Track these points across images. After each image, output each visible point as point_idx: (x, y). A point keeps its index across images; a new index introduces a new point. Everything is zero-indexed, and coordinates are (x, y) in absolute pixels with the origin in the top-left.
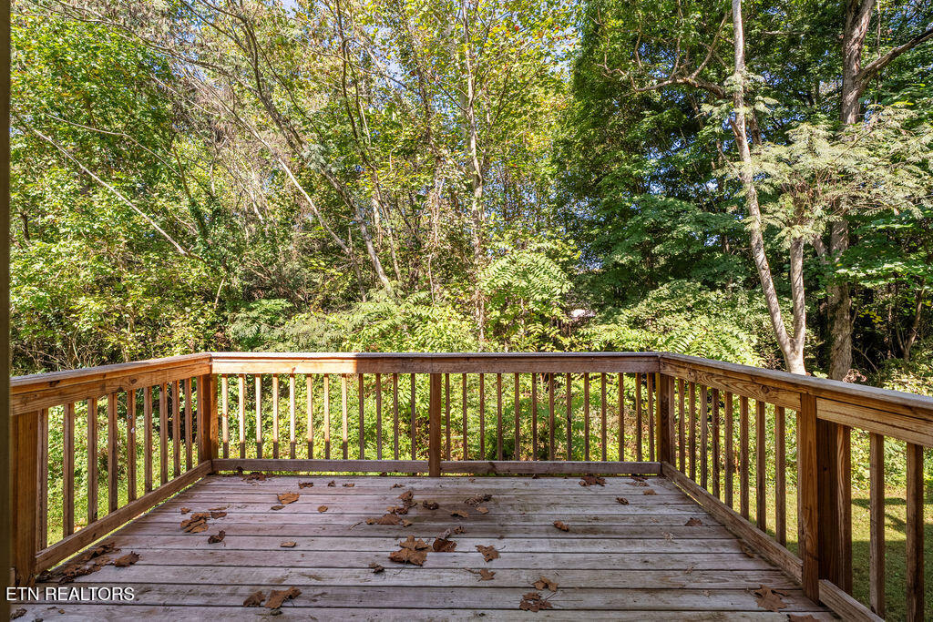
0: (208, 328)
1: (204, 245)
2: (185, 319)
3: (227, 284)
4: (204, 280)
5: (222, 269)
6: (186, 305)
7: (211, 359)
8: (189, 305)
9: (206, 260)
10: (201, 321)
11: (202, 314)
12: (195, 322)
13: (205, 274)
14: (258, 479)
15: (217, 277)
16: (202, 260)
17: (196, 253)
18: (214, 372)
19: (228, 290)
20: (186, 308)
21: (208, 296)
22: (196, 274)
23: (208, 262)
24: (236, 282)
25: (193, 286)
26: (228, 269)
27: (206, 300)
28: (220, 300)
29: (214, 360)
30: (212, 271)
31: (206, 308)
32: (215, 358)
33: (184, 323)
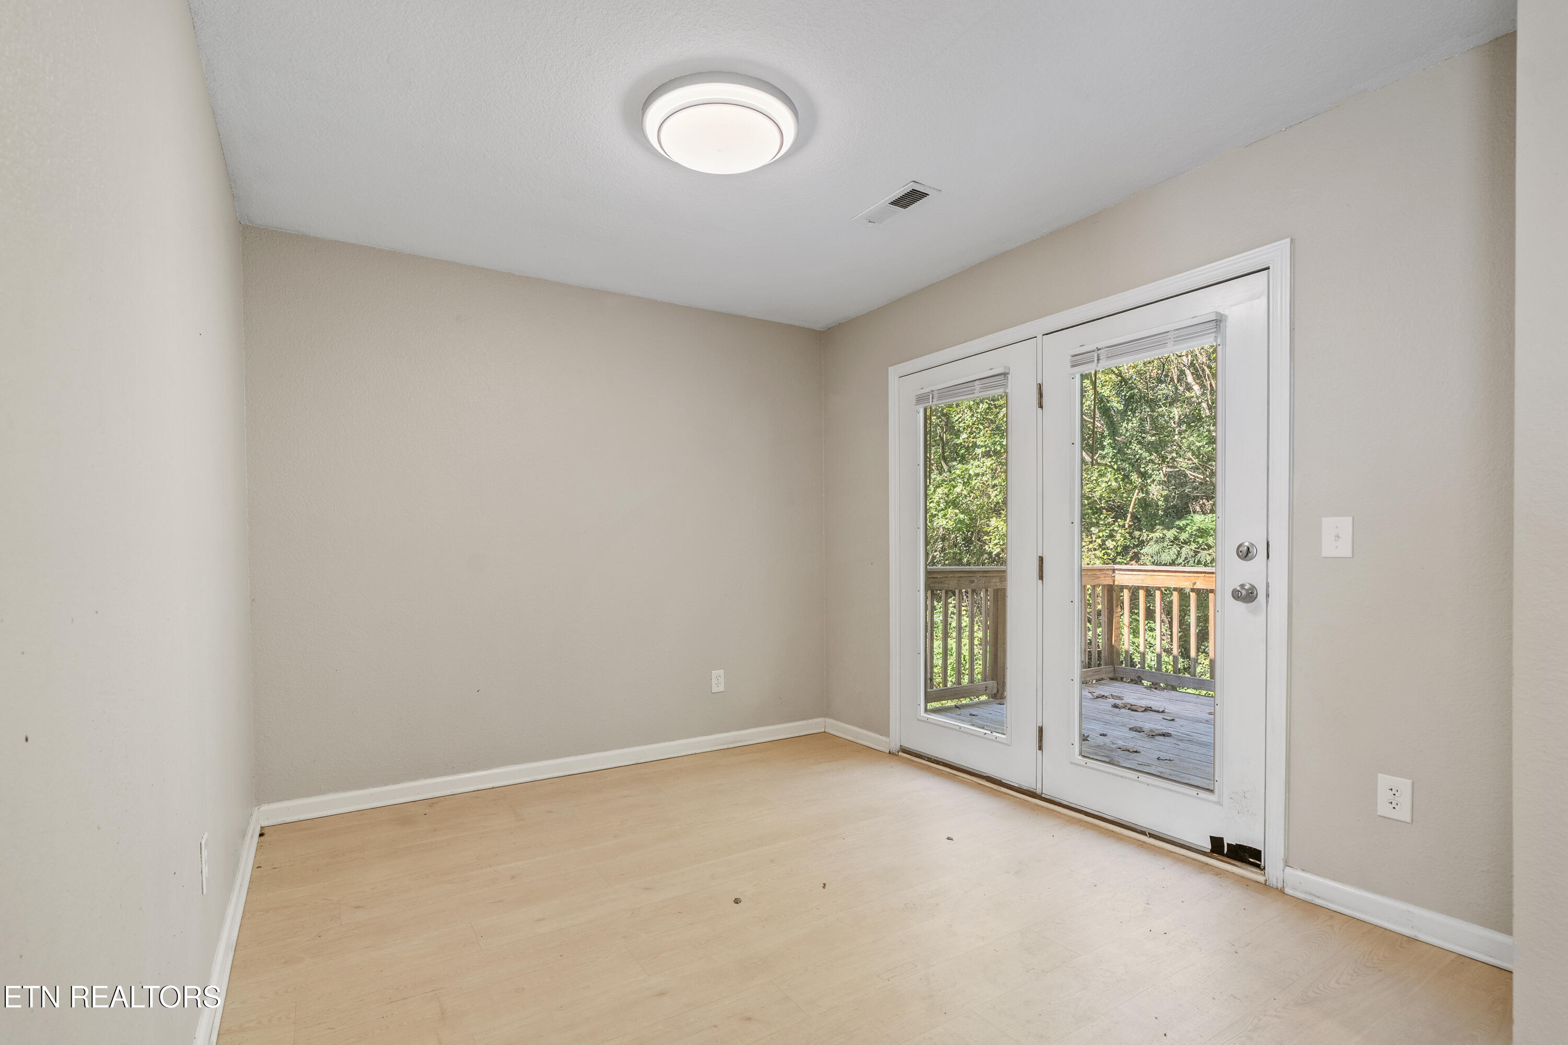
0: (1119, 554)
1: (1114, 448)
2: (1091, 542)
3: (1141, 495)
4: (1114, 491)
5: (1134, 477)
6: (1093, 525)
7: (1114, 571)
8: (1097, 525)
9: (1115, 467)
10: (1110, 544)
11: (1111, 536)
12: (1102, 546)
13: (1114, 484)
14: (1156, 689)
15: (1129, 487)
16: (1111, 467)
17: (1104, 457)
18: (1116, 583)
19: (1145, 504)
20: (1093, 529)
21: (1119, 512)
22: (1104, 485)
23: (1118, 469)
24: (1156, 491)
25: (1100, 499)
26: (1144, 475)
27: (1116, 518)
28: (1134, 517)
29: (1117, 572)
30: (1123, 480)
31: (1116, 528)
32: (1117, 569)
33: (1091, 546)
